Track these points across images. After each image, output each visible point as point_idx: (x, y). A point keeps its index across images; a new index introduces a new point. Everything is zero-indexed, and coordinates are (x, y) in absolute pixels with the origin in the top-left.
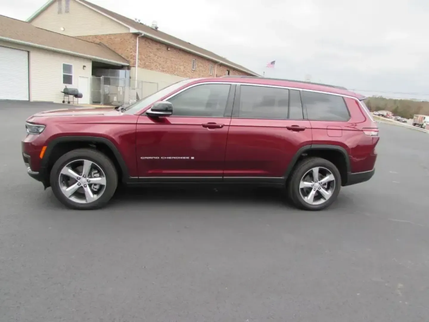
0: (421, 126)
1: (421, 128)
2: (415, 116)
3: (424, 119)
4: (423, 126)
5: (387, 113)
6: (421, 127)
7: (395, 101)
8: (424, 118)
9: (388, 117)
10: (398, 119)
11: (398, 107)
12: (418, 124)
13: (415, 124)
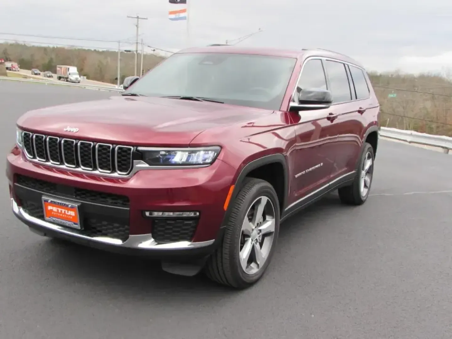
0: (67, 79)
1: (67, 83)
2: (59, 67)
3: (68, 71)
4: (68, 79)
5: (12, 65)
6: (67, 81)
7: (45, 49)
8: (69, 69)
9: (14, 69)
10: (36, 72)
11: (51, 59)
12: (63, 78)
13: (60, 78)
